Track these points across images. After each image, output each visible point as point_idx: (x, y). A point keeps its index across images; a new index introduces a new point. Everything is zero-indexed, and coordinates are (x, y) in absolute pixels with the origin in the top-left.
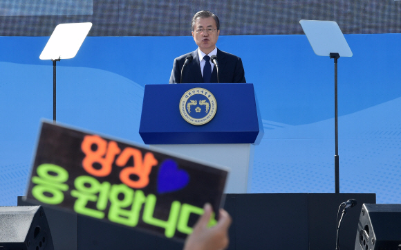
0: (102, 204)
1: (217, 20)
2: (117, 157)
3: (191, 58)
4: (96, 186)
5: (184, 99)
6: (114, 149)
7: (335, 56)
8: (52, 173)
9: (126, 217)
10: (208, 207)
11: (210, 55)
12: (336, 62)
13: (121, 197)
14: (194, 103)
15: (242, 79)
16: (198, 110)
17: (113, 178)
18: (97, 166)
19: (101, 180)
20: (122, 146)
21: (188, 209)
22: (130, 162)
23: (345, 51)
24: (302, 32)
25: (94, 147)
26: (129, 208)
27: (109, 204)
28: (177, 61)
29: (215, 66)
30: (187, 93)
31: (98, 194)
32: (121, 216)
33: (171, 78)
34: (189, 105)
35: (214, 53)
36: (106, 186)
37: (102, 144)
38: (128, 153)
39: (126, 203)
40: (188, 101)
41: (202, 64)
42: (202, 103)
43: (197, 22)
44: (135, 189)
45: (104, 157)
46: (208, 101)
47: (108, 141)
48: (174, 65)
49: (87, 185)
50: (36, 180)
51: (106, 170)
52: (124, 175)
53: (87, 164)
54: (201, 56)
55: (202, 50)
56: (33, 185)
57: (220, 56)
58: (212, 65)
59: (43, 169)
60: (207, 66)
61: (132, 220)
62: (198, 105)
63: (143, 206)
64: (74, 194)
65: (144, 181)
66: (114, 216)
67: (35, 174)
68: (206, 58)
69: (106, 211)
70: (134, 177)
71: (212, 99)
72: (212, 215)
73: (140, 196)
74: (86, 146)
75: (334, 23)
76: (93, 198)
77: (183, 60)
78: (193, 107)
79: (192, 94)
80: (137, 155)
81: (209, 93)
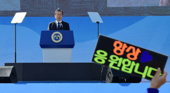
0: (119, 65)
1: (62, 12)
2: (126, 49)
3: (54, 23)
4: (117, 59)
5: (53, 35)
6: (125, 46)
7: (98, 23)
8: (102, 53)
9: (128, 70)
10: (159, 69)
11: (60, 22)
12: (98, 24)
13: (126, 63)
14: (56, 36)
15: (69, 29)
16: (57, 38)
17: (124, 56)
18: (118, 52)
19: (119, 57)
20: (128, 45)
21: (151, 69)
22: (131, 51)
23: (101, 21)
24: (88, 16)
25: (118, 45)
26: (129, 67)
27: (122, 65)
28: (50, 24)
29: (61, 25)
30: (54, 33)
31: (118, 62)
32: (126, 70)
33: (48, 29)
34: (54, 37)
35: (61, 21)
36: (121, 59)
37: (121, 44)
38: (130, 48)
39: (128, 65)
40: (54, 36)
41: (57, 25)
42: (58, 36)
43: (56, 12)
44: (132, 61)
45: (121, 49)
46: (60, 36)
47: (123, 43)
48: (49, 25)
49: (114, 58)
50: (96, 55)
51: (122, 53)
52: (128, 55)
53: (115, 51)
54: (57, 22)
55: (57, 21)
56: (94, 57)
57: (63, 22)
58: (60, 25)
59: (99, 52)
60: (59, 25)
61: (130, 71)
62: (57, 37)
63: (134, 67)
64: (109, 61)
65: (135, 58)
66: (123, 69)
67: (95, 53)
68: (59, 23)
69: (121, 67)
70: (132, 56)
71: (61, 35)
72: (160, 72)
73: (133, 63)
74: (115, 44)
75: (98, 13)
76: (116, 63)
77: (52, 23)
78: (55, 37)
79: (55, 34)
80: (134, 49)
81: (60, 33)
